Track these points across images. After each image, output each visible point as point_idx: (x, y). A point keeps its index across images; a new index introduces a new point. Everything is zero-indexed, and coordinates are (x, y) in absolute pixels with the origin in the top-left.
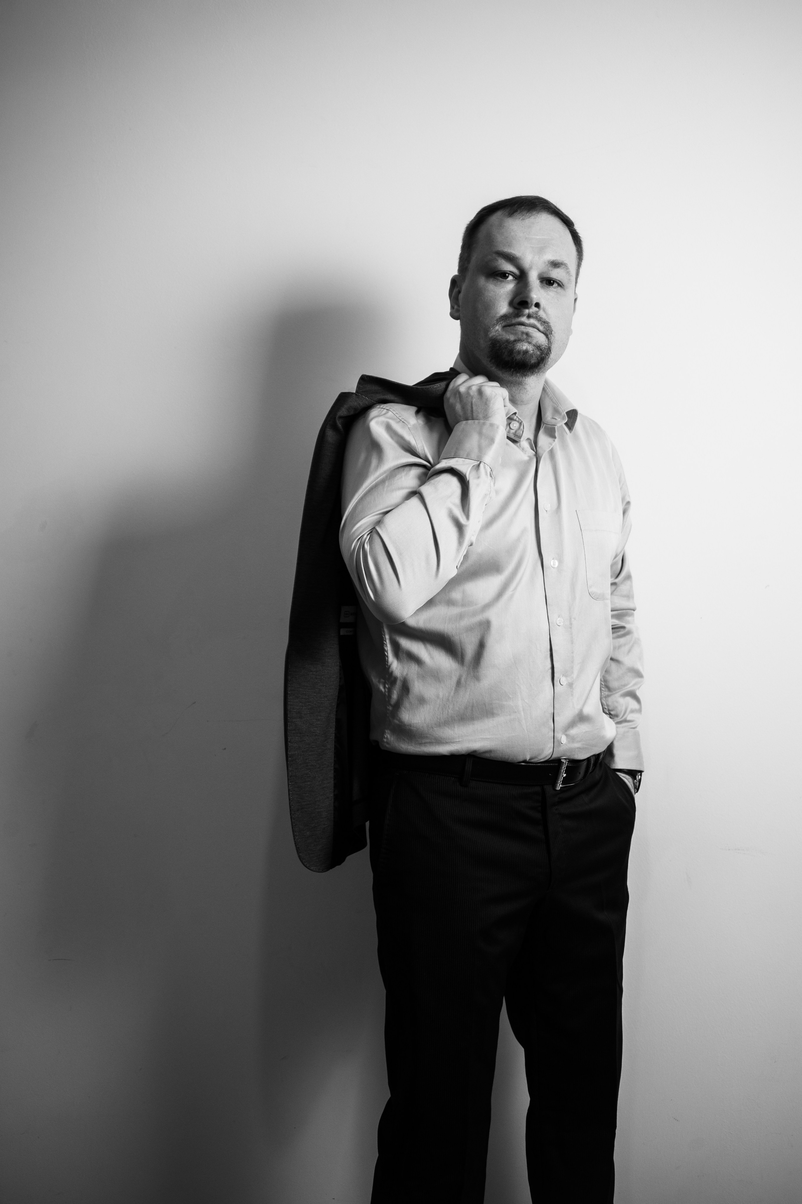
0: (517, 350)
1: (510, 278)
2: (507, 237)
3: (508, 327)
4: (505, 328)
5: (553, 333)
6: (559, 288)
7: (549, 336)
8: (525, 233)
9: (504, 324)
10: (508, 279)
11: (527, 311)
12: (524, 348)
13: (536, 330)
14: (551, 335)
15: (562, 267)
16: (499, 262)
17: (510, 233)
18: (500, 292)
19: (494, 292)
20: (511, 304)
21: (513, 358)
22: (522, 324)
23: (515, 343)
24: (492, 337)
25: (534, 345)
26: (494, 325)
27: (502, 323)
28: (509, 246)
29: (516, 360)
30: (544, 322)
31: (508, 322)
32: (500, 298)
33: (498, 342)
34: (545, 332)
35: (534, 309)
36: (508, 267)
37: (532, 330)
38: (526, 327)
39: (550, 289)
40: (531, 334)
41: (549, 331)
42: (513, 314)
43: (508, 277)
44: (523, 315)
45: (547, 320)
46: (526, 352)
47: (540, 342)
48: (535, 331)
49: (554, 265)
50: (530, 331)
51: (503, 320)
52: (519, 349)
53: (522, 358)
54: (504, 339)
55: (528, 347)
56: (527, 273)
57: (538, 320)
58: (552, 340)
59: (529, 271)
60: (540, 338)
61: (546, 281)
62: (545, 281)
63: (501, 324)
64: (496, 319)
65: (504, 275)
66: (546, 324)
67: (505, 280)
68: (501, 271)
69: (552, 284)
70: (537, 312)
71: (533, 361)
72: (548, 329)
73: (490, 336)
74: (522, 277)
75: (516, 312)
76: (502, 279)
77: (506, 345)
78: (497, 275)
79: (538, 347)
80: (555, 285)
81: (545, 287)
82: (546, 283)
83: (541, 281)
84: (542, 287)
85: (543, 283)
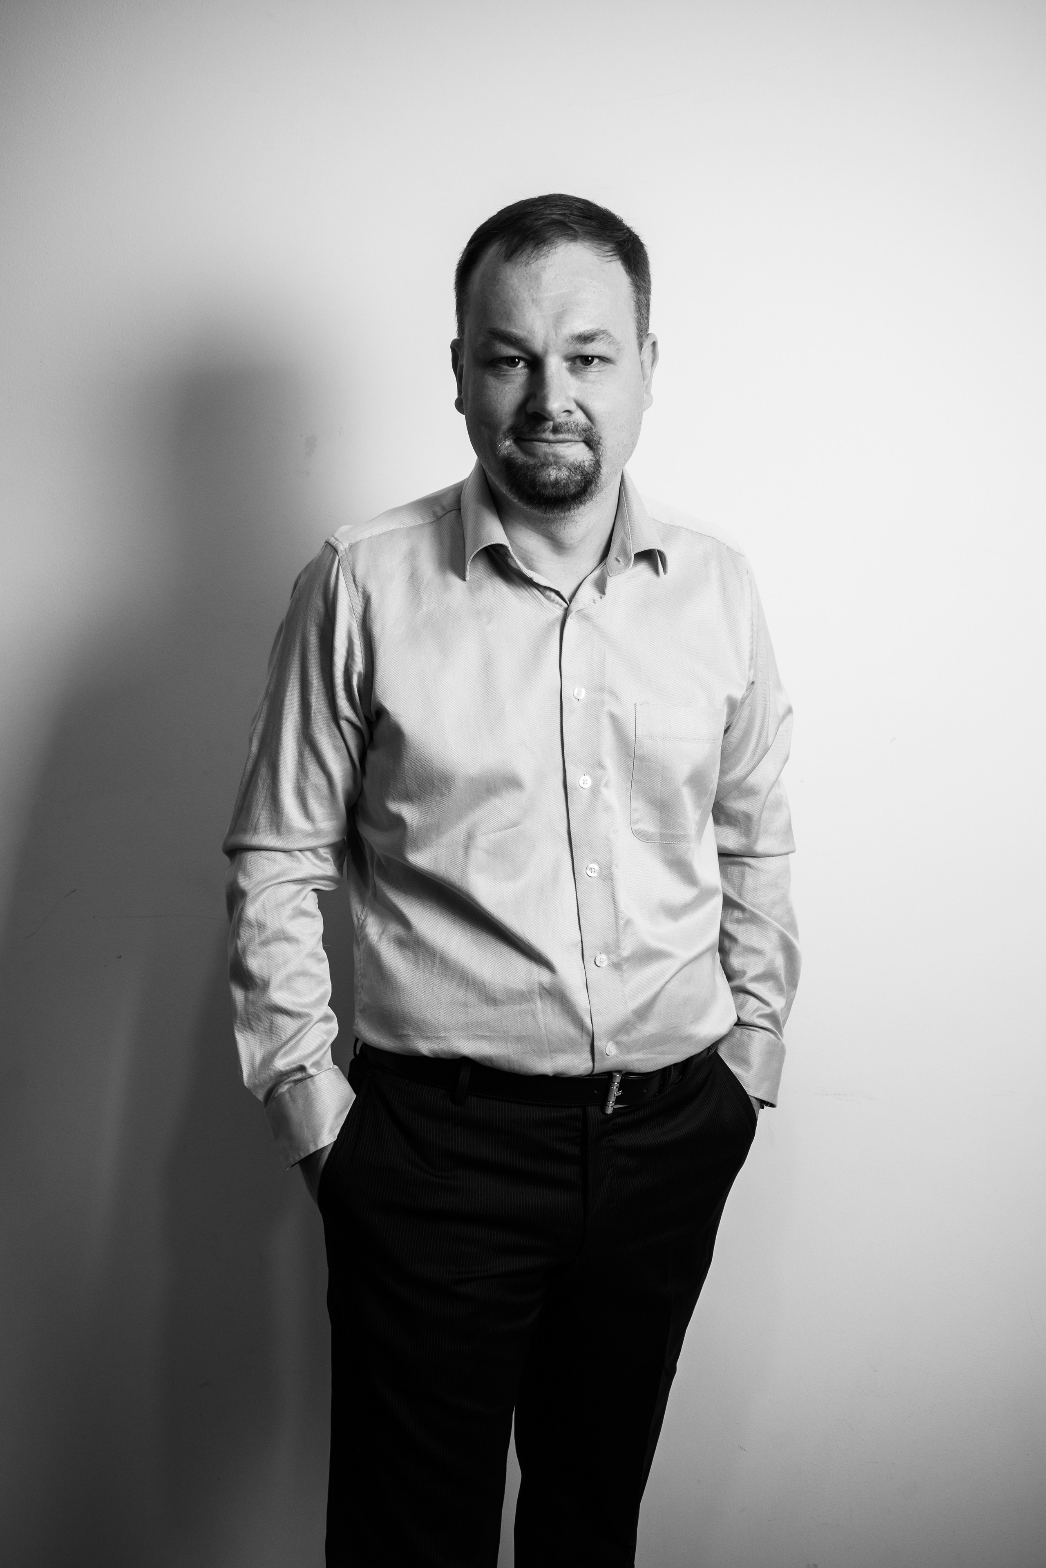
0: (542, 481)
1: (522, 364)
2: (504, 302)
3: (523, 443)
4: (519, 444)
5: (599, 439)
6: (602, 364)
7: (594, 445)
8: (531, 291)
9: (515, 439)
10: (519, 366)
11: (550, 424)
12: (553, 477)
14: (599, 442)
15: (598, 339)
16: (496, 347)
17: (508, 292)
18: (506, 390)
19: (496, 389)
20: (523, 408)
21: (538, 493)
22: (546, 442)
23: (537, 470)
25: (569, 469)
26: (503, 440)
27: (513, 436)
28: (508, 319)
29: (543, 494)
30: (584, 431)
31: (522, 436)
32: (505, 399)
33: (514, 465)
34: (586, 444)
35: (559, 420)
36: (513, 352)
37: (562, 448)
39: (588, 370)
40: (561, 453)
41: (593, 441)
42: (527, 426)
43: (518, 363)
45: (589, 423)
46: (557, 483)
47: (578, 460)
48: (568, 448)
49: (585, 340)
50: (559, 449)
51: (513, 433)
52: (545, 479)
53: (554, 492)
54: (520, 462)
55: (559, 475)
57: (571, 431)
59: (545, 356)
60: (579, 453)
61: (580, 359)
62: (577, 361)
63: (511, 437)
64: (502, 432)
65: (510, 362)
66: (587, 432)
67: (512, 368)
68: (503, 356)
69: (592, 363)
70: (568, 418)
71: (573, 492)
72: (591, 439)
73: (501, 454)
74: (535, 365)
75: (530, 424)
76: (508, 367)
77: (525, 471)
78: (501, 362)
79: (578, 469)
80: (596, 361)
81: (579, 369)
82: (581, 361)
83: (570, 363)
84: (573, 371)
85: (575, 364)
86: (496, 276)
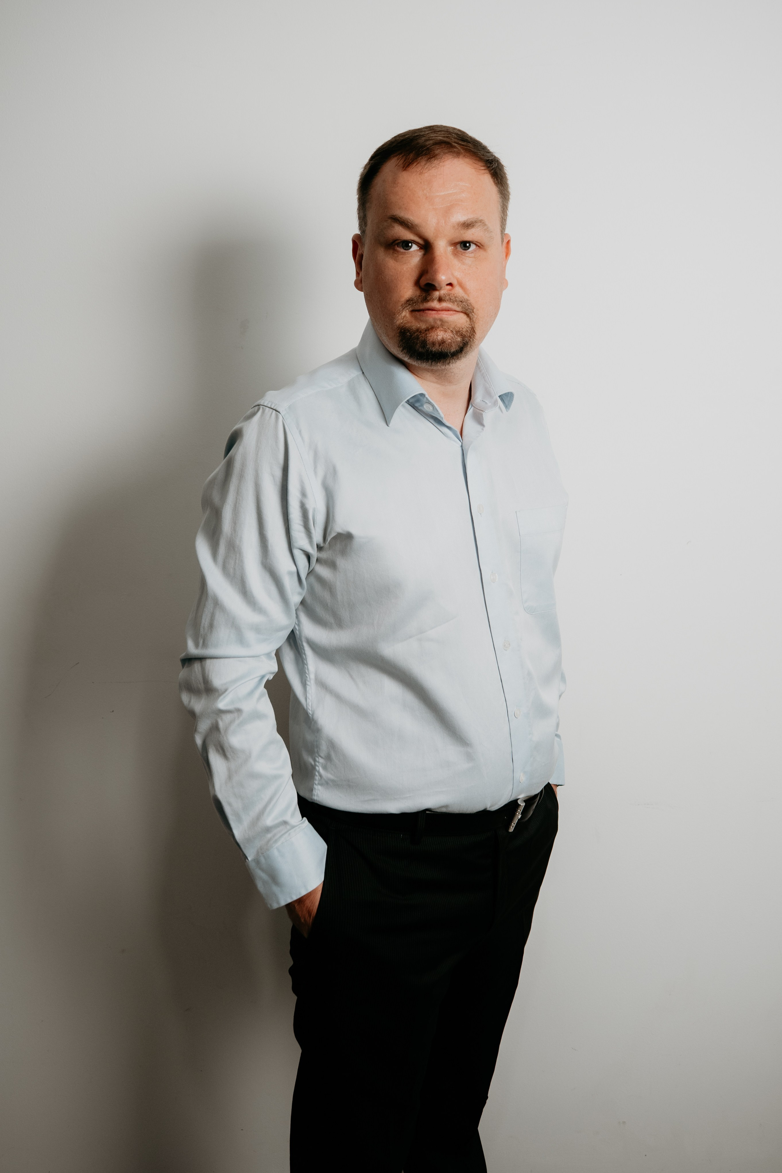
0: (430, 341)
1: (415, 247)
2: (402, 197)
3: (417, 313)
4: (414, 313)
5: (475, 310)
6: (478, 249)
7: (470, 315)
8: (425, 191)
9: (411, 309)
10: (412, 249)
11: (437, 294)
12: (440, 338)
13: (452, 312)
14: (473, 314)
15: (475, 227)
17: (406, 191)
18: (403, 269)
19: (395, 269)
20: (417, 283)
21: (427, 351)
22: (433, 310)
23: (427, 332)
24: (399, 325)
25: (452, 331)
26: (400, 313)
27: (409, 308)
28: (406, 209)
29: (431, 351)
30: (462, 302)
31: (417, 307)
32: (403, 277)
33: (409, 331)
34: (464, 312)
35: (444, 291)
36: (408, 236)
37: (446, 314)
38: (438, 312)
39: (467, 255)
40: (446, 319)
41: (468, 310)
42: (420, 297)
43: (411, 247)
44: (433, 300)
45: (466, 297)
46: (443, 342)
47: (459, 325)
48: (451, 315)
49: (467, 227)
50: (444, 316)
51: (410, 305)
52: (433, 340)
53: (438, 349)
54: (414, 328)
55: (445, 336)
56: (433, 243)
57: (453, 302)
58: (475, 319)
59: (435, 240)
60: (459, 320)
61: (461, 244)
62: (459, 245)
63: (407, 309)
64: (400, 305)
65: (406, 244)
66: (465, 304)
67: (407, 251)
68: (401, 240)
69: (469, 248)
70: (450, 290)
71: (453, 350)
72: (467, 308)
73: (398, 323)
74: (427, 247)
75: (424, 295)
76: (404, 250)
77: (417, 334)
78: (398, 245)
79: (458, 332)
80: (473, 247)
81: (460, 253)
82: (461, 246)
83: (452, 248)
84: (455, 254)
85: (456, 248)
86: (396, 181)
